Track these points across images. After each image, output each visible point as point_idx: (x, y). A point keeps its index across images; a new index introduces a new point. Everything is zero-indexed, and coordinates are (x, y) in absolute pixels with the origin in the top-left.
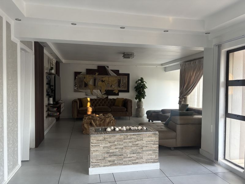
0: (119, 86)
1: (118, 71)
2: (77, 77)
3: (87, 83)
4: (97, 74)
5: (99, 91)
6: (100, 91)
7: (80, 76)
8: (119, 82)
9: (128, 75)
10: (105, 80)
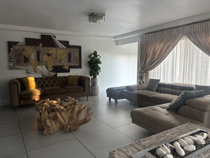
0: (69, 61)
1: (68, 42)
2: (12, 49)
3: (27, 57)
4: (41, 45)
5: (44, 67)
6: (47, 67)
7: (16, 47)
8: (70, 55)
9: (79, 48)
10: (51, 54)
